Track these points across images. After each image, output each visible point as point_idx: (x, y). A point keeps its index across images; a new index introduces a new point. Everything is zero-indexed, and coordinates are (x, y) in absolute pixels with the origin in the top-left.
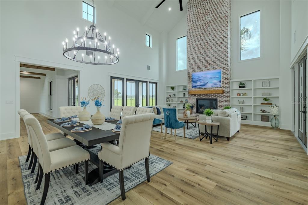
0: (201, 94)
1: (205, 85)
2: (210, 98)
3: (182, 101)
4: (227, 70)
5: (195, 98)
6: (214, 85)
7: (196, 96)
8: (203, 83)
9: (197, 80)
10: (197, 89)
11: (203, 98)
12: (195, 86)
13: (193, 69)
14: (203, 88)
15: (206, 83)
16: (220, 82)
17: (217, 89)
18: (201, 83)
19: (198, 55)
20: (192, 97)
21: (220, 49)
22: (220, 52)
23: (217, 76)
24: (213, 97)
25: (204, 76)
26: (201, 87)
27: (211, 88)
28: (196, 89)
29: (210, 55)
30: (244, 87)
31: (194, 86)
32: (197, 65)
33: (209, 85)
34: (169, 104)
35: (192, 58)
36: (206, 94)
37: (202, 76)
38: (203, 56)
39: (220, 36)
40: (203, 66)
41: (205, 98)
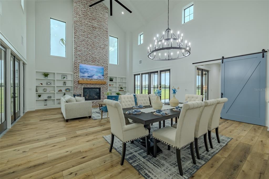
0: (88, 84)
1: (92, 76)
2: (96, 87)
3: (61, 91)
4: (107, 68)
5: (83, 87)
6: (99, 78)
7: (84, 85)
8: (90, 74)
9: (85, 71)
10: (85, 79)
11: (90, 87)
12: (83, 77)
13: (80, 61)
14: (90, 79)
15: (93, 75)
16: (103, 76)
17: (100, 80)
18: (88, 74)
19: (86, 50)
20: (79, 86)
21: (103, 52)
22: (103, 54)
23: (101, 71)
24: (98, 86)
25: (91, 69)
26: (88, 77)
27: (97, 80)
28: (83, 79)
29: (96, 54)
30: (112, 81)
31: (81, 76)
32: (84, 57)
33: (95, 77)
34: (40, 94)
35: (79, 49)
36: (92, 84)
37: (90, 69)
38: (90, 52)
39: (103, 43)
40: (90, 61)
41: (91, 87)
